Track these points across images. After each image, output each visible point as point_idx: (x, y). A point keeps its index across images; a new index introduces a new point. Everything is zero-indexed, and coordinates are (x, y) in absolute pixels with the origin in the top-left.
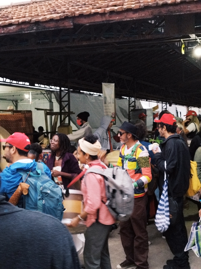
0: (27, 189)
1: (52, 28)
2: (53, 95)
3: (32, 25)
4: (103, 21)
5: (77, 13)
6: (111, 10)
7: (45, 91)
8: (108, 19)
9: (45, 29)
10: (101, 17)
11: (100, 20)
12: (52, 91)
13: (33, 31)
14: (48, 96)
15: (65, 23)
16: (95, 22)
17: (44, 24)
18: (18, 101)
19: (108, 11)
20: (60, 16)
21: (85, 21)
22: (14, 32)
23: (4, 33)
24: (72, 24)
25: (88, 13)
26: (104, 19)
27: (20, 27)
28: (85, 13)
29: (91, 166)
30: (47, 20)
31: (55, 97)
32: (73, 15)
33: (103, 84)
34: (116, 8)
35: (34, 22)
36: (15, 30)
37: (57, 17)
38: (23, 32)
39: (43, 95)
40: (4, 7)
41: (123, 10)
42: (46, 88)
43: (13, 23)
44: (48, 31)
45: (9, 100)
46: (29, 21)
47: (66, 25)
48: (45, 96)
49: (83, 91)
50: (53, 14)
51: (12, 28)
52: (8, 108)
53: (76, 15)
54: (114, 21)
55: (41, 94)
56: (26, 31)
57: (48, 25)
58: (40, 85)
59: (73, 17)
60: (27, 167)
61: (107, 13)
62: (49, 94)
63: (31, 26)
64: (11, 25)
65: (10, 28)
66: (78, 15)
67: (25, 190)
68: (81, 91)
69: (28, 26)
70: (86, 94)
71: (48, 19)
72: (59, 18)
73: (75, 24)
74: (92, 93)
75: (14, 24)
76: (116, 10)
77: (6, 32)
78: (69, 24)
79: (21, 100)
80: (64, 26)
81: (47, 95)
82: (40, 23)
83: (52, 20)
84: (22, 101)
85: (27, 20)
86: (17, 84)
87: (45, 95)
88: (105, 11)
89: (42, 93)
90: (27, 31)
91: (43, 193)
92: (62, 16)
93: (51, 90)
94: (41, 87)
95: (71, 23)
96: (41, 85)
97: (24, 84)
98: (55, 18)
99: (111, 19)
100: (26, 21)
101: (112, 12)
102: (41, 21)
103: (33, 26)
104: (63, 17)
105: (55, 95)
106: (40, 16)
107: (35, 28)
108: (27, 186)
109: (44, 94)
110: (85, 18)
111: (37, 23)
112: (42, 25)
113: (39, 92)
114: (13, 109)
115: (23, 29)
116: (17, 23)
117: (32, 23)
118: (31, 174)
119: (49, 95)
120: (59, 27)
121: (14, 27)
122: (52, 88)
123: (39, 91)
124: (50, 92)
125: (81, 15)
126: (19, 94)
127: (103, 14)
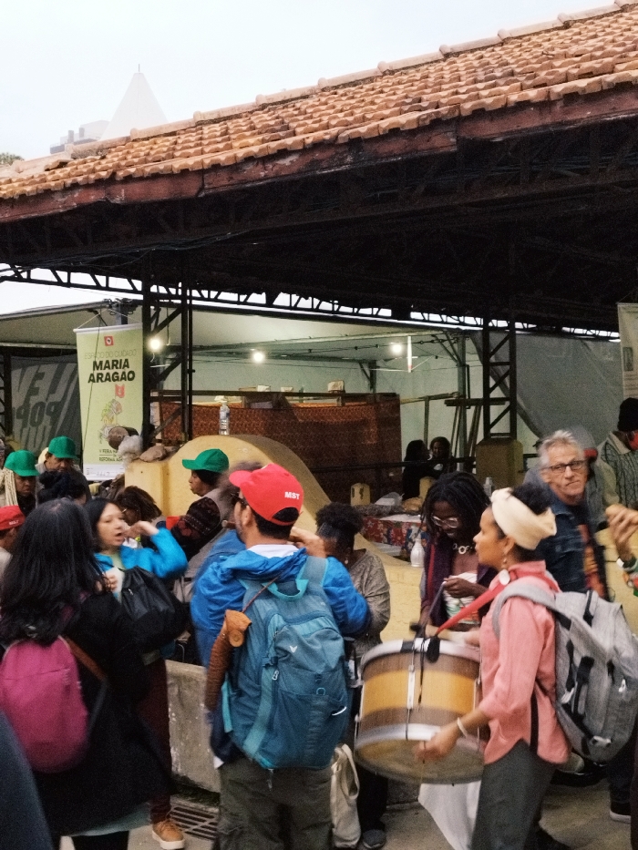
0: (241, 631)
1: (395, 156)
2: (469, 344)
3: (340, 151)
4: (545, 126)
5: (468, 106)
6: (568, 92)
7: (445, 333)
8: (559, 118)
9: (376, 158)
10: (541, 114)
11: (536, 124)
12: (466, 331)
13: (343, 168)
14: (453, 348)
15: (433, 139)
16: (520, 131)
17: (376, 146)
18: (379, 363)
19: (558, 94)
20: (418, 119)
21: (491, 130)
22: (293, 174)
23: (266, 178)
24: (453, 140)
25: (499, 106)
26: (548, 120)
27: (309, 158)
28: (489, 105)
29: (517, 578)
30: (381, 133)
31: (475, 350)
32: (457, 114)
33: (621, 306)
34: (583, 83)
35: (347, 141)
36: (295, 169)
37: (409, 122)
38: (318, 172)
39: (438, 344)
40: (299, 95)
41: (605, 87)
42: (447, 323)
43: (289, 149)
44: (386, 164)
45: (347, 361)
46: (331, 139)
47: (436, 144)
48: (445, 349)
49: (571, 327)
50: (406, 112)
51: (287, 162)
52: (330, 387)
53: (464, 114)
54: (579, 124)
55: (432, 342)
56: (324, 169)
57: (385, 148)
58: (426, 315)
59: (456, 121)
60: (261, 568)
61: (559, 100)
62: (457, 342)
63: (337, 153)
64: (283, 153)
65: (281, 162)
66: (468, 113)
67: (236, 632)
68: (566, 329)
69: (330, 153)
70: (580, 339)
71: (384, 130)
72: (415, 126)
73: (464, 138)
74: (603, 333)
75: (293, 149)
76: (584, 89)
77: (272, 175)
78: (444, 142)
79: (386, 360)
80: (431, 149)
81: (452, 345)
82: (363, 144)
83: (395, 132)
84: (388, 364)
85: (327, 137)
86: (353, 314)
87: (447, 344)
88: (548, 96)
89: (437, 339)
90: (326, 168)
91: (279, 651)
92: (425, 119)
93: (463, 328)
94: (429, 321)
95: (453, 137)
96: (431, 315)
97: (375, 313)
98: (403, 125)
99: (569, 118)
100: (324, 140)
101: (571, 98)
102: (367, 137)
103: (345, 152)
104: (427, 122)
105: (475, 343)
106: (370, 120)
107: (349, 159)
108: (244, 622)
109: (443, 341)
110: (492, 120)
111: (355, 143)
112: (367, 147)
113: (426, 335)
114: (344, 391)
115: (315, 164)
116: (301, 147)
117: (341, 145)
118: (274, 588)
119: (456, 346)
120: (417, 151)
121: (294, 158)
122: (466, 322)
123: (427, 333)
124: (461, 335)
125: (479, 113)
126: (374, 343)
127: (545, 105)
